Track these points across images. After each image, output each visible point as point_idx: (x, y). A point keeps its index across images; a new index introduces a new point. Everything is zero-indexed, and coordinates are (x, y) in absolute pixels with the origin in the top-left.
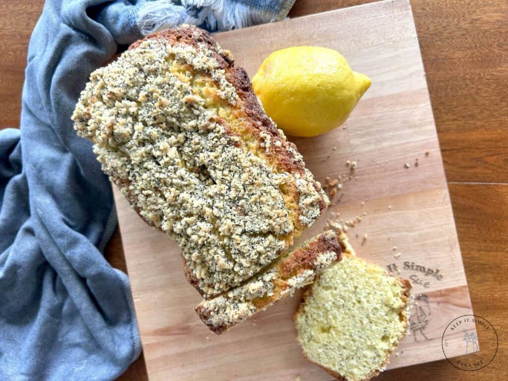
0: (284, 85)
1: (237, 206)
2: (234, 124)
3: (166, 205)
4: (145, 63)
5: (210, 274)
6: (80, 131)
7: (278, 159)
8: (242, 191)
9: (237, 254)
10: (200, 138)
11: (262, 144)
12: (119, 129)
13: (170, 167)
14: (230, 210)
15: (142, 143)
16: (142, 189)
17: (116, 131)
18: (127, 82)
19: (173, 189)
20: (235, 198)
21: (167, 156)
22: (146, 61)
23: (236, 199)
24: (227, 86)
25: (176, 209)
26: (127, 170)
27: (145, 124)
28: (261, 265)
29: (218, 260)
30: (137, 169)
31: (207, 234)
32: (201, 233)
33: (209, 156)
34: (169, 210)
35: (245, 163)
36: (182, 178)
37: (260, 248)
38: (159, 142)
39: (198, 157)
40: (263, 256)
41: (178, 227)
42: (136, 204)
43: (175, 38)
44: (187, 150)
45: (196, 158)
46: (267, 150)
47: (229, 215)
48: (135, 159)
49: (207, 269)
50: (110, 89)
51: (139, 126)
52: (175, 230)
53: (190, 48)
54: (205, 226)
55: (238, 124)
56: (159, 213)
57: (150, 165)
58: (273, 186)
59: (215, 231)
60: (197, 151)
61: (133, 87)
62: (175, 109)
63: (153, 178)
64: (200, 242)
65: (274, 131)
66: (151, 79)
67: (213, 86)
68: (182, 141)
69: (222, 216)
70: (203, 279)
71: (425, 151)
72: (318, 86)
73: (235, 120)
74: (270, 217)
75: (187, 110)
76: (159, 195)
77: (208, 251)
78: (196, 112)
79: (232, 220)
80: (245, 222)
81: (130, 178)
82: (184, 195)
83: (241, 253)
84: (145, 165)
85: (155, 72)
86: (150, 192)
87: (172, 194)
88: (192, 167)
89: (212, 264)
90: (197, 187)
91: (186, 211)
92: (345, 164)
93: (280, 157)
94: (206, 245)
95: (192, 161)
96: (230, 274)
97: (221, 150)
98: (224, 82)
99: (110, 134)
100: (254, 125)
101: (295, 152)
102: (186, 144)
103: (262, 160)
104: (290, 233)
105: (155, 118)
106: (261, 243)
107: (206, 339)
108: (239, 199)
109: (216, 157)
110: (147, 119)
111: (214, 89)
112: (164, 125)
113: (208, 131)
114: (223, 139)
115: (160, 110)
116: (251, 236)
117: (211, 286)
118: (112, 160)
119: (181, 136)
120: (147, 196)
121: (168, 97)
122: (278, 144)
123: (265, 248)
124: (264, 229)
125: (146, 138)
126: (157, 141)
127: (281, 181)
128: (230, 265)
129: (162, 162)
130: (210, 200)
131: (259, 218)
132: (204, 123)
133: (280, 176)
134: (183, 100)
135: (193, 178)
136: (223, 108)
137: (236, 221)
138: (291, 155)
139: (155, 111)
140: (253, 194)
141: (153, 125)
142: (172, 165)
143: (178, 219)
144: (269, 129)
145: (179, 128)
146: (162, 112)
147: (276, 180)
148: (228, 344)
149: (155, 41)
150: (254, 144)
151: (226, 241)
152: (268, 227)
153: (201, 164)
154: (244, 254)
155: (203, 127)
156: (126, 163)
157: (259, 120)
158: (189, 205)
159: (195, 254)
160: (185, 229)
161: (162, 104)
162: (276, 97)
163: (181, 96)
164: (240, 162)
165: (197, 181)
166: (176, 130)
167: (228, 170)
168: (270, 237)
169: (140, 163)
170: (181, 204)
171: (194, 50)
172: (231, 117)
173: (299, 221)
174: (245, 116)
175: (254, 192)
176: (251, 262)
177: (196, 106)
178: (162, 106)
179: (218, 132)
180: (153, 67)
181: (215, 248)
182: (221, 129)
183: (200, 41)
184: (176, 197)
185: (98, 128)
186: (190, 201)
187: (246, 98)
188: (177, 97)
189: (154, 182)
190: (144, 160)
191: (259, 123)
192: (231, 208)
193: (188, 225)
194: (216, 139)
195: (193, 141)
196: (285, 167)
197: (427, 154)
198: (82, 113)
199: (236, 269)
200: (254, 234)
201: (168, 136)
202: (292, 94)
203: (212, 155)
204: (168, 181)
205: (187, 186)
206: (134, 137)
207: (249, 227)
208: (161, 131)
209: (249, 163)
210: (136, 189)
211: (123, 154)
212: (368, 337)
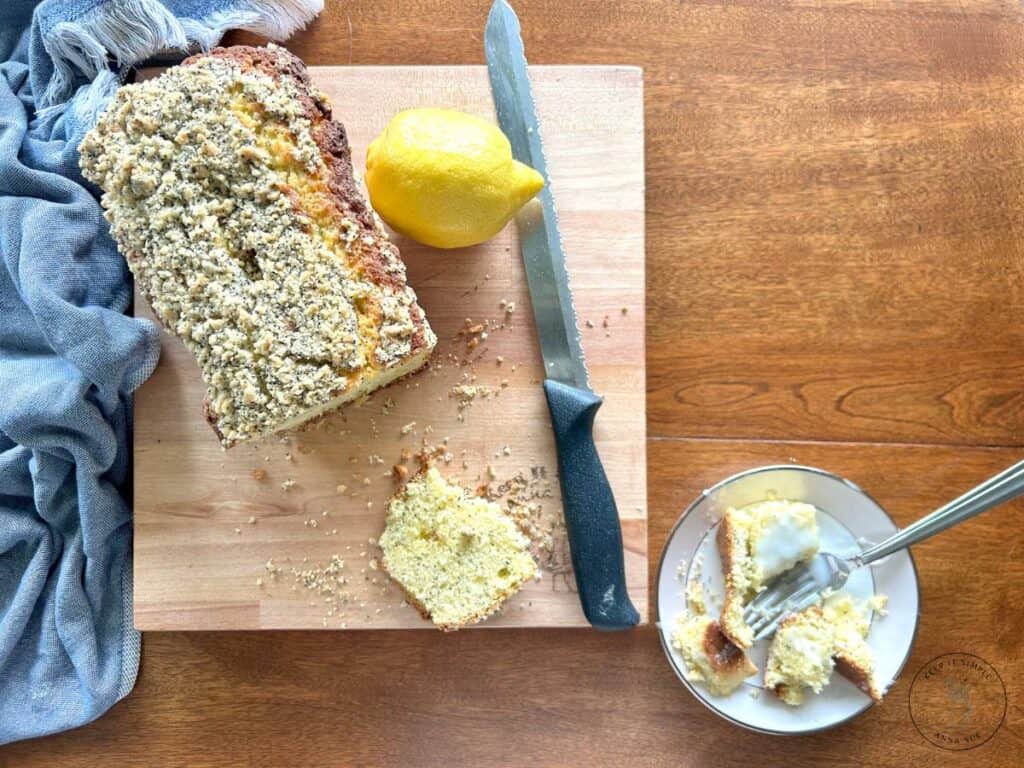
0: (400, 161)
1: (287, 315)
2: (308, 200)
3: (187, 296)
4: (195, 88)
5: (234, 408)
6: (87, 170)
7: (363, 262)
8: (298, 295)
9: (274, 383)
10: (254, 210)
12: (138, 175)
13: (202, 243)
14: (275, 319)
15: (169, 202)
16: (159, 269)
17: (133, 178)
18: (165, 111)
19: (200, 275)
20: (285, 303)
21: (201, 227)
22: (199, 86)
23: (287, 305)
24: (308, 143)
25: (201, 304)
26: (142, 237)
27: (179, 175)
28: (305, 405)
29: (245, 387)
30: (156, 238)
31: (236, 347)
32: (227, 345)
33: (261, 238)
34: (190, 305)
35: (309, 255)
36: (215, 261)
37: (307, 381)
38: (194, 204)
39: (246, 237)
40: (310, 393)
41: (199, 331)
42: (149, 291)
43: (251, 61)
44: (233, 223)
45: (243, 238)
46: (349, 246)
47: (271, 326)
48: (156, 223)
49: (230, 400)
50: (138, 116)
51: (170, 176)
52: (194, 335)
53: (268, 81)
54: (235, 336)
55: (313, 200)
56: (176, 307)
57: (176, 234)
58: (345, 297)
59: (248, 345)
60: (246, 228)
61: (172, 120)
62: (226, 163)
63: (175, 255)
64: (224, 357)
65: (368, 221)
66: (201, 113)
67: (287, 140)
68: (229, 209)
69: (260, 325)
70: (224, 415)
71: (622, 307)
72: (449, 171)
73: (310, 194)
74: (328, 339)
75: (243, 167)
76: (181, 280)
77: (234, 372)
78: (255, 172)
79: (276, 334)
80: (293, 340)
81: (145, 250)
82: (215, 286)
83: (280, 385)
84: (169, 234)
85: (208, 105)
86: (168, 274)
87: (198, 282)
88: (235, 250)
89: (238, 393)
90: (236, 279)
91: (213, 310)
93: (368, 259)
94: (233, 363)
95: (237, 242)
96: (260, 412)
97: (279, 233)
98: (305, 136)
99: (125, 179)
100: (337, 207)
101: (393, 258)
102: (234, 216)
103: (338, 258)
104: (358, 369)
105: (194, 170)
106: (310, 374)
107: (235, 532)
108: (291, 305)
109: (271, 242)
110: (183, 169)
111: (290, 144)
112: (206, 182)
113: (266, 202)
114: (285, 217)
115: (202, 160)
116: (298, 362)
117: (233, 426)
118: (123, 219)
119: (228, 203)
120: (164, 280)
121: (219, 144)
122: (369, 240)
123: (315, 383)
124: (317, 355)
125: (176, 195)
126: (190, 203)
127: (358, 292)
128: (261, 399)
129: (192, 234)
130: (250, 301)
131: (314, 337)
132: (263, 189)
133: (359, 285)
134: (239, 152)
135: (234, 267)
136: (297, 174)
137: (281, 335)
138: (385, 260)
139: (196, 159)
140: (312, 302)
141: (190, 180)
142: (207, 240)
143: (200, 320)
144: (360, 217)
145: (228, 191)
146: (205, 163)
147: (353, 290)
148: (266, 545)
149: (219, 60)
150: (333, 233)
151: (261, 362)
152: (324, 354)
153: (249, 248)
154: (282, 384)
155: (261, 195)
156: (144, 227)
157: (347, 200)
158: (217, 302)
159: (217, 374)
160: (209, 336)
161: (208, 152)
162: (387, 176)
163: (238, 145)
164: (303, 254)
165: (238, 271)
166: (224, 192)
167: (283, 262)
168: (326, 368)
169: (162, 230)
170: (208, 299)
171: (272, 85)
172: (305, 188)
173: (375, 355)
174: (326, 192)
175: (313, 299)
176: (292, 399)
177: (256, 163)
178: (206, 153)
179: (281, 206)
180: (206, 96)
181: (245, 371)
182: (286, 202)
183: (286, 72)
184: (202, 288)
185: (111, 169)
186: (220, 295)
187: (334, 166)
188: (232, 145)
189: (177, 261)
190: (168, 226)
191: (346, 205)
192: (277, 317)
193: (212, 330)
194: (275, 216)
195: (243, 213)
196: (371, 275)
197: (624, 311)
198: (94, 143)
199: (270, 406)
200: (303, 361)
201: (209, 199)
202: (411, 176)
203: (266, 237)
204: (196, 262)
205: (221, 273)
206: (159, 191)
207: (297, 348)
208: (200, 189)
209: (315, 258)
210: (150, 267)
211: (142, 213)
212: (481, 563)
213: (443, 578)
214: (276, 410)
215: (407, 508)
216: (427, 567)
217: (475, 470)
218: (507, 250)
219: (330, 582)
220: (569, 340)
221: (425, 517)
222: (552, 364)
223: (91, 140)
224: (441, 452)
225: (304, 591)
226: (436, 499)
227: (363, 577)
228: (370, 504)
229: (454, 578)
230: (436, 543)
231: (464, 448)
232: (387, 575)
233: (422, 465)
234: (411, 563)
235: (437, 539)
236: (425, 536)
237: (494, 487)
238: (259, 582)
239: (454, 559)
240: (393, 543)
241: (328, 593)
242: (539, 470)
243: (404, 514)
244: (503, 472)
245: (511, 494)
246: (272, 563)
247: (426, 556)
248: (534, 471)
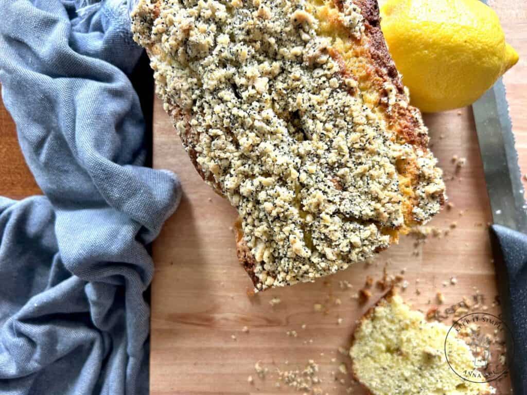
0: (418, 32)
1: (335, 175)
2: (352, 64)
3: (237, 154)
5: (275, 259)
6: (138, 34)
7: (400, 124)
8: (348, 156)
9: (322, 240)
10: (302, 72)
11: (384, 100)
12: (195, 37)
13: (255, 104)
14: (325, 179)
15: (223, 64)
16: (210, 127)
17: (191, 39)
19: (252, 135)
20: (334, 163)
21: (253, 87)
23: (336, 165)
24: (355, 10)
25: (250, 162)
26: (194, 97)
27: (233, 38)
28: (350, 261)
29: (294, 242)
30: (208, 97)
31: (286, 204)
33: (310, 100)
34: (239, 163)
35: (360, 118)
36: (268, 122)
37: (355, 238)
38: (246, 66)
39: (294, 99)
40: (357, 250)
41: (247, 187)
42: (194, 146)
44: (280, 85)
45: (290, 100)
46: (390, 108)
47: (321, 186)
48: (209, 82)
49: (272, 251)
51: (224, 39)
52: (242, 190)
54: (286, 194)
55: (357, 64)
56: (225, 163)
57: (227, 94)
58: (388, 158)
59: (297, 202)
60: (294, 90)
62: (277, 26)
63: (228, 114)
64: (274, 213)
65: (401, 86)
67: (334, 7)
68: (277, 72)
69: (311, 184)
70: (263, 263)
72: (466, 42)
73: (355, 59)
74: (377, 199)
75: (293, 31)
76: (231, 139)
77: (281, 227)
78: (305, 36)
79: (325, 193)
80: (342, 199)
81: (195, 109)
82: (267, 146)
83: (328, 241)
84: (221, 94)
86: (220, 132)
87: (250, 142)
88: (281, 111)
89: (283, 246)
90: (285, 139)
91: (264, 168)
92: (450, 159)
93: (403, 122)
94: (281, 219)
95: (283, 103)
96: (304, 265)
97: (328, 95)
98: (350, 5)
99: (182, 41)
100: (377, 72)
101: (421, 121)
102: (280, 78)
103: (380, 120)
104: (398, 228)
105: (248, 33)
106: (357, 232)
107: (231, 338)
108: (341, 166)
109: (319, 103)
110: (237, 32)
111: (336, 10)
112: (258, 44)
113: (315, 65)
114: (334, 80)
115: (258, 22)
116: (345, 220)
117: (273, 274)
118: (176, 79)
119: (277, 64)
120: (213, 138)
121: (272, 8)
122: (404, 104)
123: (362, 240)
124: (367, 215)
125: (229, 56)
126: (244, 64)
127: (401, 154)
128: (305, 253)
129: (245, 95)
130: (298, 160)
131: (363, 197)
132: (311, 53)
133: (397, 147)
134: (292, 16)
135: (280, 126)
136: (342, 39)
137: (330, 194)
138: (416, 123)
139: (251, 21)
140: (361, 164)
141: (245, 42)
142: (258, 101)
143: (249, 176)
144: (395, 82)
145: (276, 54)
146: (261, 25)
147: (394, 150)
148: (257, 349)
150: (374, 96)
151: (309, 219)
152: (373, 213)
153: (295, 109)
154: (331, 241)
155: (310, 58)
156: (194, 87)
157: (385, 66)
159: (264, 227)
160: (257, 192)
161: (263, 15)
163: (291, 10)
164: (351, 116)
165: (285, 131)
166: (271, 56)
167: (332, 123)
168: (373, 227)
169: (215, 90)
170: (258, 158)
172: (350, 53)
173: (413, 214)
174: (367, 57)
175: (363, 160)
176: (338, 255)
177: (307, 27)
178: (262, 17)
179: (329, 69)
181: (293, 226)
182: (335, 66)
184: (254, 146)
185: (167, 32)
186: (273, 154)
187: (372, 34)
188: (284, 9)
189: (229, 120)
190: (221, 87)
191: (384, 71)
192: (326, 176)
193: (262, 187)
194: (324, 79)
195: (291, 76)
196: (407, 137)
198: (147, 10)
199: (315, 259)
200: (350, 218)
201: (260, 62)
202: (427, 46)
203: (315, 99)
204: (249, 121)
205: (272, 133)
206: (215, 52)
207: (346, 207)
208: (253, 51)
209: (364, 121)
210: (200, 124)
211: (193, 74)
212: (441, 377)
214: (323, 265)
215: (374, 327)
216: (392, 377)
217: (428, 295)
218: (459, 115)
219: (307, 381)
220: (514, 191)
221: (391, 336)
222: (498, 212)
223: (145, 6)
224: (399, 279)
225: (286, 387)
226: (400, 321)
227: (334, 379)
228: (340, 320)
229: (415, 387)
230: (400, 358)
231: (418, 278)
232: (356, 380)
233: (387, 293)
234: (378, 372)
235: (401, 354)
236: (388, 350)
237: (442, 310)
238: (250, 379)
239: (416, 372)
240: (362, 355)
241: (305, 390)
242: (479, 298)
243: (372, 332)
244: (450, 297)
245: (456, 316)
246: (261, 364)
247: (391, 367)
248: (475, 298)
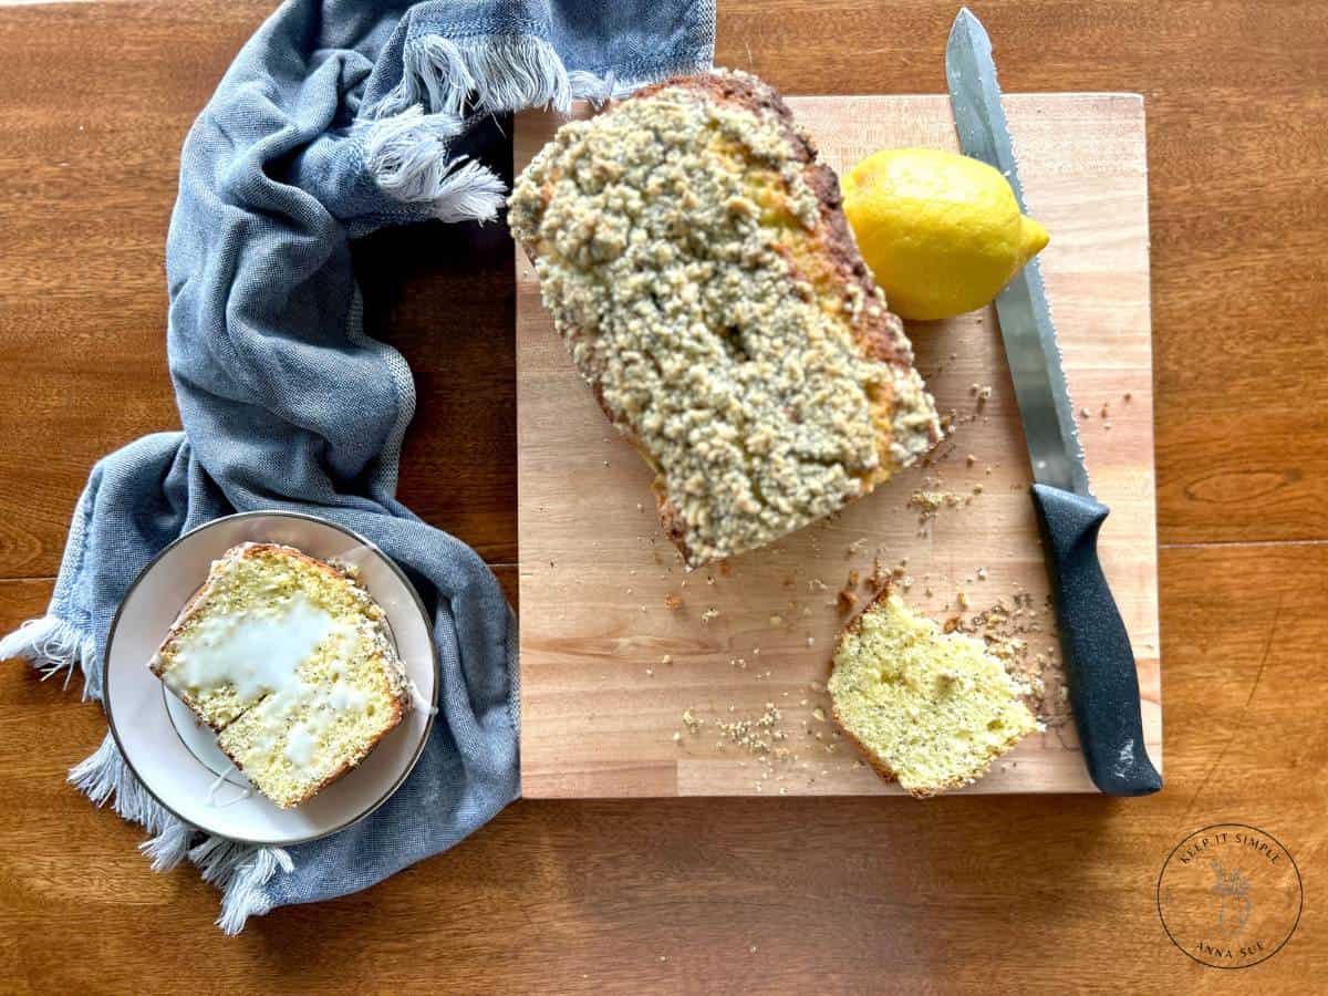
0: (895, 213)
1: (788, 405)
2: (805, 262)
3: (659, 383)
4: (666, 126)
5: (713, 520)
6: (519, 228)
7: (871, 338)
8: (802, 379)
9: (774, 488)
10: (741, 275)
11: (848, 306)
12: (603, 235)
13: (682, 317)
14: (774, 410)
15: (639, 267)
16: (622, 349)
17: (598, 237)
18: (631, 153)
19: (679, 357)
20: (786, 389)
21: (679, 297)
22: (670, 124)
23: (789, 392)
24: (805, 192)
25: (677, 393)
26: (601, 311)
27: (651, 235)
28: (810, 515)
29: (737, 493)
30: (621, 311)
31: (727, 444)
32: (715, 441)
33: (752, 310)
34: (663, 394)
35: (816, 332)
36: (699, 339)
37: (815, 484)
38: (669, 269)
39: (732, 311)
40: (819, 499)
41: (675, 425)
42: (600, 376)
43: (721, 92)
44: (712, 293)
45: (727, 311)
46: (855, 318)
47: (770, 418)
48: (622, 292)
49: (709, 509)
50: (598, 161)
51: (639, 235)
52: (666, 430)
53: (748, 115)
54: (726, 431)
55: (811, 262)
56: (642, 396)
57: (646, 307)
58: (855, 381)
59: (740, 442)
60: (732, 298)
61: (638, 166)
62: (705, 216)
63: (647, 331)
64: (712, 456)
65: (871, 287)
66: (674, 156)
67: (778, 189)
68: (708, 275)
69: (758, 417)
70: (697, 528)
71: (1124, 393)
72: (959, 224)
73: (808, 256)
74: (841, 433)
75: (728, 223)
76: (651, 364)
77: (721, 475)
78: (743, 229)
79: (776, 427)
80: (797, 435)
81: (603, 326)
82: (699, 369)
83: (782, 489)
84: (638, 306)
85: (682, 146)
86: (636, 355)
87: (677, 366)
88: (715, 325)
89: (724, 501)
90: (722, 361)
91: (695, 399)
92: (970, 389)
93: (875, 335)
94: (721, 464)
95: (717, 315)
96: (751, 523)
97: (775, 303)
98: (799, 186)
99: (585, 239)
100: (838, 270)
101: (900, 333)
102: (713, 283)
103: (841, 331)
104: (871, 470)
105: (671, 227)
106: (818, 476)
107: (645, 675)
108: (795, 392)
109: (764, 314)
110: (656, 226)
111: (782, 193)
112: (684, 241)
113: (756, 266)
114: (782, 284)
115: (683, 213)
116: (802, 461)
117: (711, 542)
118: (577, 289)
119: (707, 265)
120: (627, 363)
121: (700, 194)
122: (875, 311)
123: (825, 486)
124: (829, 453)
125: (647, 258)
126: (666, 267)
127: (871, 375)
128: (754, 507)
129: (668, 306)
130: (740, 388)
131: (824, 431)
132: (752, 251)
133: (868, 367)
134: (725, 204)
135: (715, 344)
136: (790, 230)
137: (783, 428)
138: (892, 335)
139: (674, 213)
140: (819, 389)
141: (667, 239)
142: (686, 314)
143: (677, 411)
144: (862, 282)
145: (706, 252)
146: (687, 217)
147: (862, 371)
149: (685, 92)
150: (834, 303)
151: (756, 462)
152: (837, 451)
153: (733, 323)
154: (785, 488)
155: (750, 257)
156: (601, 298)
157: (849, 263)
158: (703, 389)
159: (698, 477)
160: (688, 431)
161: (689, 204)
162: (879, 232)
163: (723, 195)
164: (806, 329)
165: (721, 351)
166: (701, 254)
167: (782, 338)
168: (838, 468)
169: (629, 302)
170: (689, 387)
171: (755, 120)
172: (802, 247)
173: (890, 452)
174: (824, 252)
175: (822, 384)
176: (795, 506)
177: (744, 217)
178: (688, 206)
179: (776, 270)
180: (681, 136)
181: (735, 473)
182: (783, 265)
183: (766, 105)
184: (682, 372)
185: (563, 226)
186: (707, 381)
187: (831, 220)
188: (715, 196)
189: (648, 340)
190: (637, 297)
191: (848, 269)
192: (776, 406)
193: (694, 424)
194: (769, 283)
195: (727, 280)
196: (881, 354)
197: (1128, 398)
198: (530, 196)
199: (766, 515)
200: (811, 460)
201: (686, 263)
202: (909, 231)
203: (759, 308)
204: (675, 340)
205: (706, 355)
206: (629, 253)
207: (802, 444)
208: (677, 251)
209: (821, 334)
210: (609, 347)
211: (598, 280)
212: (965, 714)
213: (913, 732)
214: (776, 520)
215: (863, 645)
216: (893, 718)
217: (945, 597)
218: (979, 322)
219: (764, 738)
220: (1064, 434)
221: (887, 656)
222: (1041, 465)
223: (528, 192)
224: (898, 574)
225: (731, 747)
226: (901, 633)
227: (806, 731)
228: (811, 640)
229: (928, 731)
230: (903, 688)
231: (926, 571)
232: (840, 731)
233: (878, 591)
234: (872, 713)
235: (904, 683)
236: (886, 679)
237: (967, 618)
238: (677, 736)
239: (928, 707)
240: (847, 687)
241: (763, 751)
242: (1023, 598)
243: (860, 652)
244: (980, 599)
245: (989, 628)
246: (693, 713)
247: (890, 704)
248: (1017, 599)
